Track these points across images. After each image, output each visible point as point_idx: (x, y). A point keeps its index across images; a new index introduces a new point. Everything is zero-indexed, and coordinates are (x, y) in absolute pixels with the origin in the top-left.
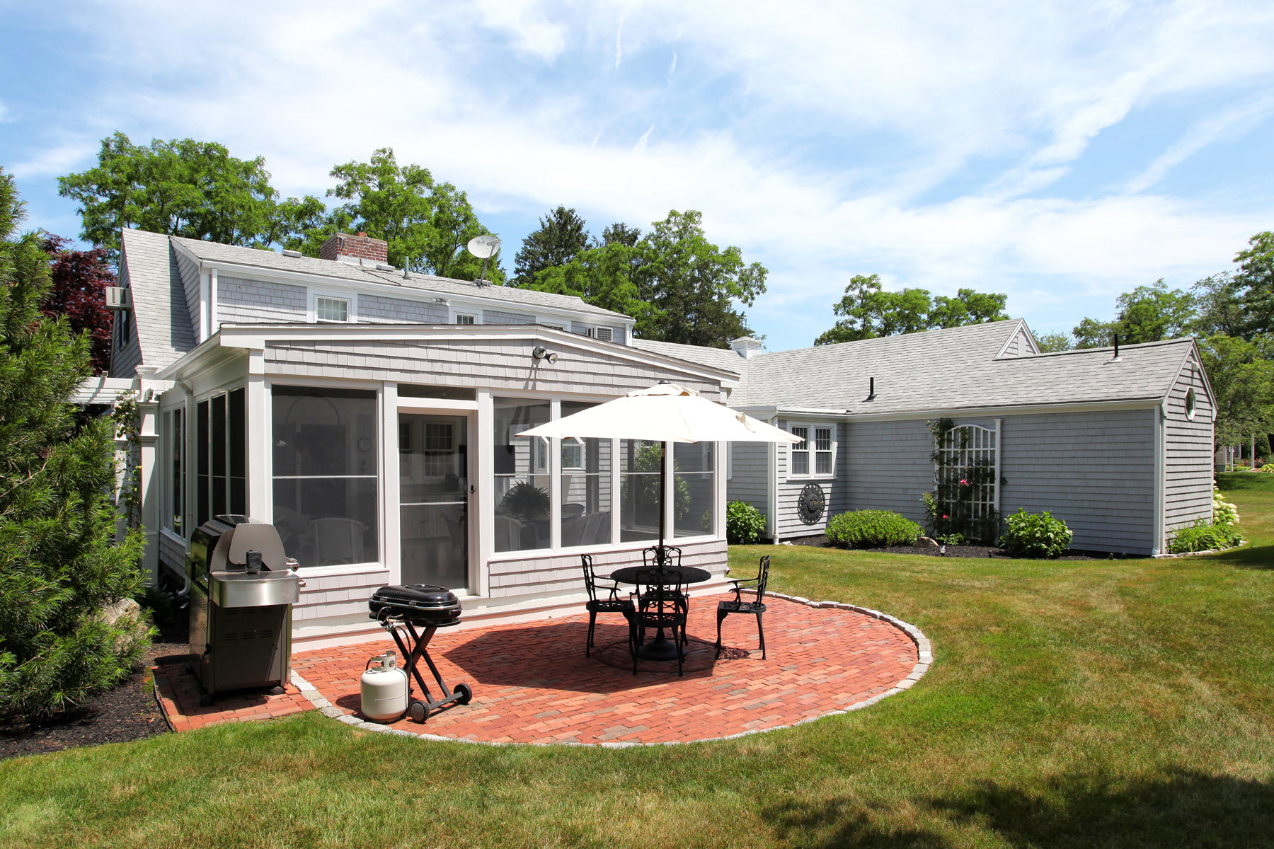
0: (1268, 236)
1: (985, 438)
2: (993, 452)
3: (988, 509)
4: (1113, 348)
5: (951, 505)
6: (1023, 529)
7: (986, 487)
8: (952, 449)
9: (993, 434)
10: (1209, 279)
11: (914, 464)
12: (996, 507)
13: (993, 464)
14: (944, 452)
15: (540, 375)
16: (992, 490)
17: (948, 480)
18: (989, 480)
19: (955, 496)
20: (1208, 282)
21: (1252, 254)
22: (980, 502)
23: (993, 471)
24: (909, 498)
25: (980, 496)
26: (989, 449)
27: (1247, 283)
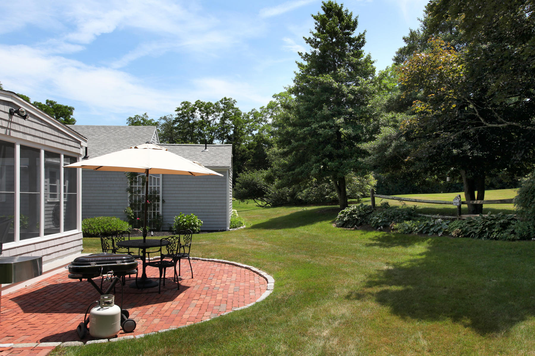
0: (187, 103)
1: (154, 181)
2: (158, 188)
3: (156, 214)
4: (205, 145)
5: (137, 213)
6: (185, 221)
7: (155, 204)
8: (137, 186)
9: (158, 179)
10: (165, 117)
11: (115, 193)
12: (161, 213)
13: (159, 193)
14: (133, 187)
15: (14, 127)
16: (158, 206)
17: (135, 201)
18: (156, 200)
19: (139, 209)
20: (165, 118)
21: (182, 110)
22: (153, 211)
23: (158, 197)
24: (113, 211)
25: (152, 209)
26: (157, 186)
27: (179, 121)
